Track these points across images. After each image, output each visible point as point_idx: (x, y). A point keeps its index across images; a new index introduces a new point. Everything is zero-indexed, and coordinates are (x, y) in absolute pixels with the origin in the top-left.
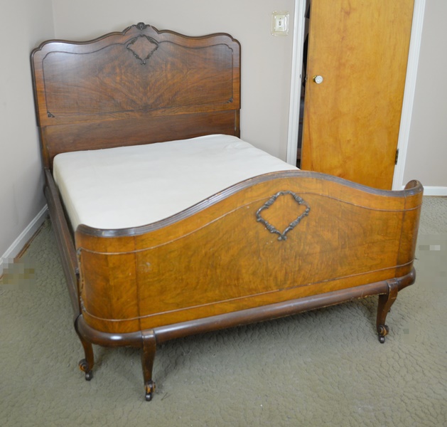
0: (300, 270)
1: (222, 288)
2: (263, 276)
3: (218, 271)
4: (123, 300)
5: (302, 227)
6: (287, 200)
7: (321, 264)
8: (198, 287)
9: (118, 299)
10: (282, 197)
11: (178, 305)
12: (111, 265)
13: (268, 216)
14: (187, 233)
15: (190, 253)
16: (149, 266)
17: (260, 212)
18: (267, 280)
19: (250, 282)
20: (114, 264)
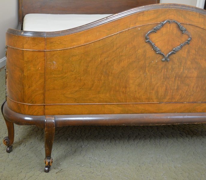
0: (178, 89)
1: (112, 93)
2: (146, 88)
3: (110, 78)
4: (33, 88)
5: (183, 53)
6: (172, 28)
7: (197, 87)
8: (93, 88)
9: (29, 87)
10: (168, 25)
11: (75, 100)
12: (26, 59)
13: (155, 38)
14: (87, 42)
15: (88, 59)
16: (55, 64)
17: (148, 35)
18: (150, 93)
19: (136, 91)
20: (28, 58)
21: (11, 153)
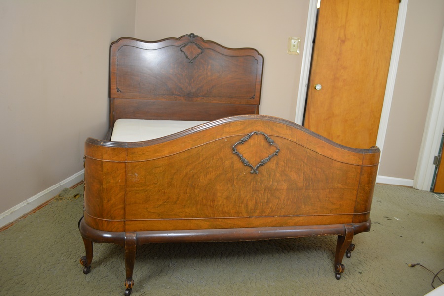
0: (268, 202)
1: (199, 206)
2: (235, 202)
3: (197, 191)
4: (112, 202)
5: (272, 165)
6: (259, 140)
7: (287, 200)
8: (178, 202)
9: (108, 201)
10: (256, 136)
11: (159, 215)
12: (105, 170)
13: (242, 150)
14: (172, 153)
15: (173, 171)
16: (137, 176)
17: (236, 146)
18: (239, 206)
19: (224, 205)
20: (107, 170)
21: (89, 274)
